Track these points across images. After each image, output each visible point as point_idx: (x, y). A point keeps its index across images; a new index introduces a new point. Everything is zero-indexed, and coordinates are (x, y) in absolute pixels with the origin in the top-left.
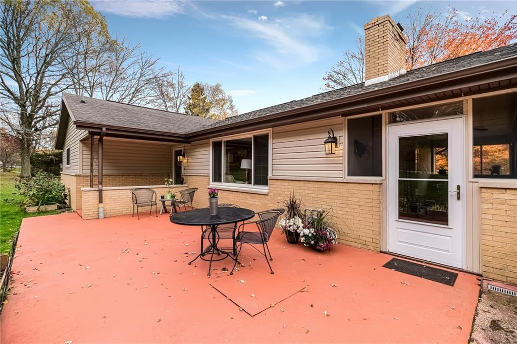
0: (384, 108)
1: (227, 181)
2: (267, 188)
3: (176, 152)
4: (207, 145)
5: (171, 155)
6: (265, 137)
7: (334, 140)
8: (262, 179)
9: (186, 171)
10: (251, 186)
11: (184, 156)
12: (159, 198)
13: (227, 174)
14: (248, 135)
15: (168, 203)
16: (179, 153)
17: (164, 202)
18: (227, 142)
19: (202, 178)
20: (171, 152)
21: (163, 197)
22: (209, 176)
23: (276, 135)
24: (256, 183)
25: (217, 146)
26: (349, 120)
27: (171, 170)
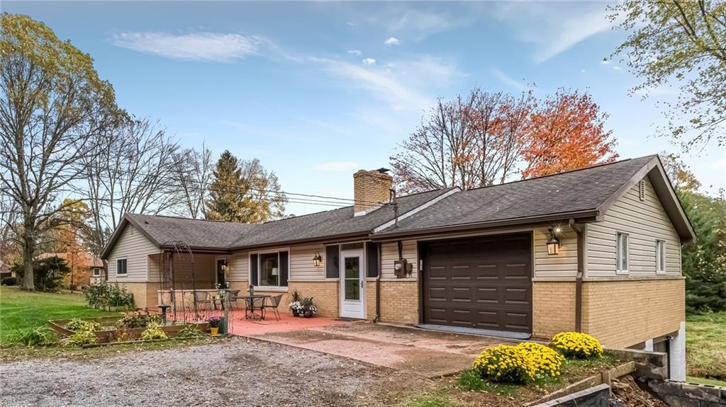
0: (340, 242)
1: (262, 285)
2: (287, 288)
3: (218, 261)
4: (246, 257)
5: (214, 264)
6: (287, 253)
7: (320, 258)
8: (284, 283)
9: (228, 278)
10: (278, 287)
11: (226, 265)
12: (212, 298)
13: (262, 279)
14: (276, 250)
15: (218, 302)
16: (221, 263)
17: (214, 301)
18: (262, 255)
19: (243, 283)
20: (214, 261)
21: (214, 298)
22: (248, 281)
23: (293, 252)
24: (281, 285)
25: (254, 258)
26: (327, 247)
27: (214, 277)
